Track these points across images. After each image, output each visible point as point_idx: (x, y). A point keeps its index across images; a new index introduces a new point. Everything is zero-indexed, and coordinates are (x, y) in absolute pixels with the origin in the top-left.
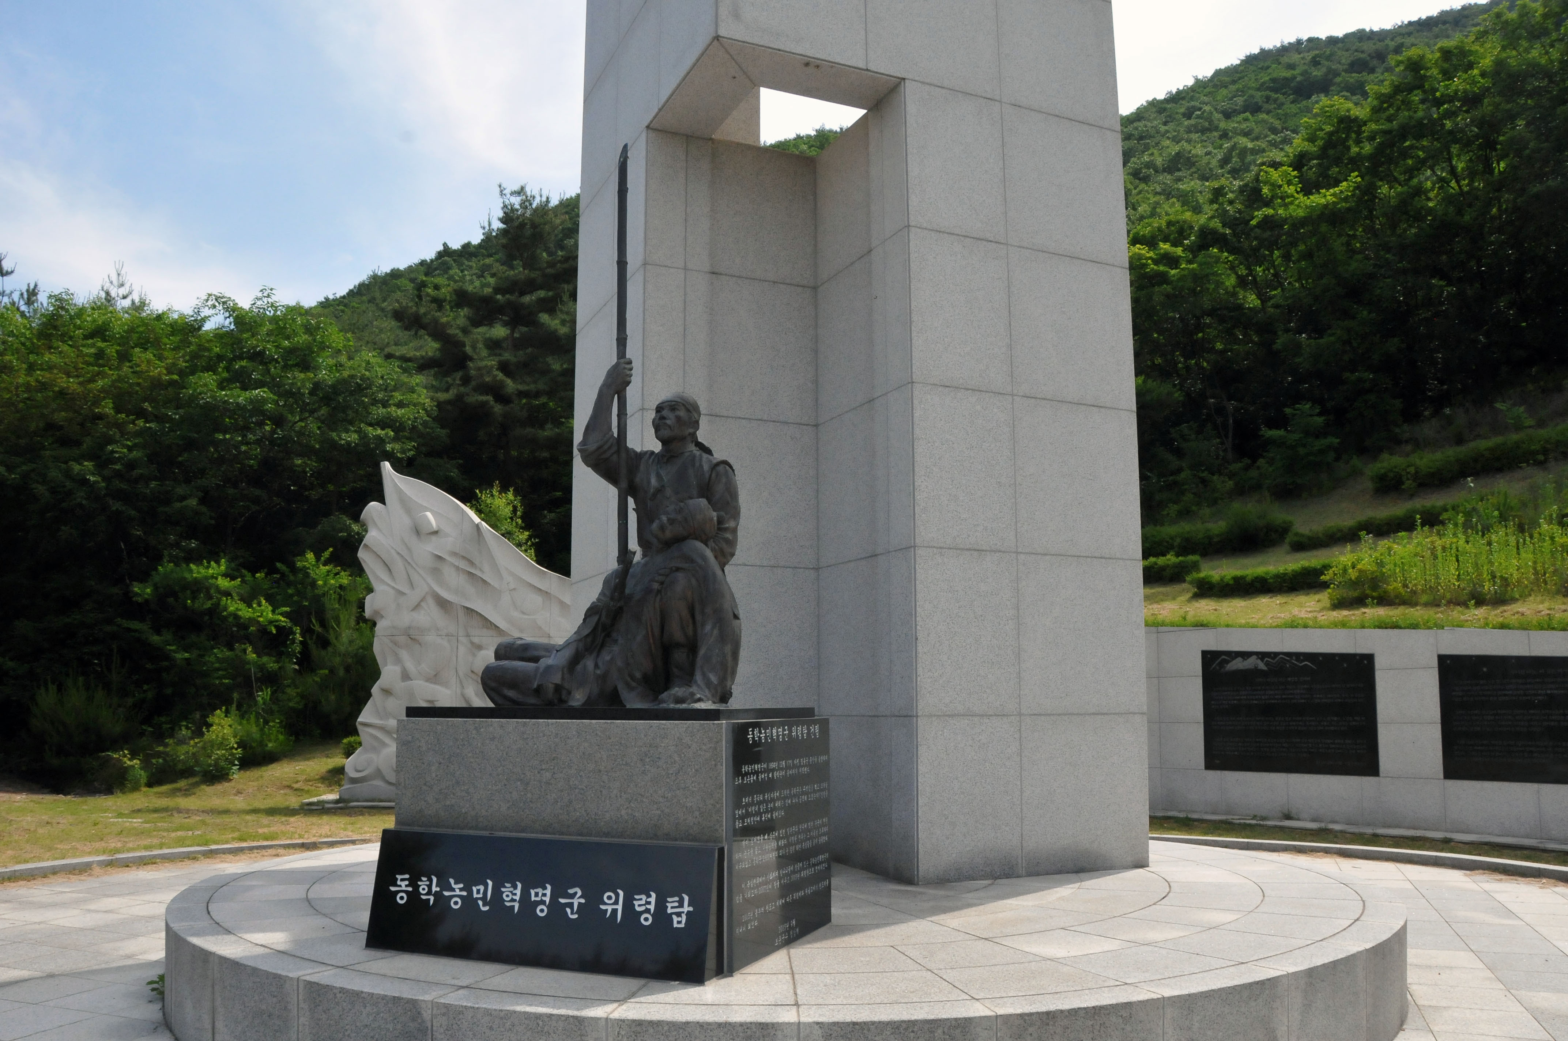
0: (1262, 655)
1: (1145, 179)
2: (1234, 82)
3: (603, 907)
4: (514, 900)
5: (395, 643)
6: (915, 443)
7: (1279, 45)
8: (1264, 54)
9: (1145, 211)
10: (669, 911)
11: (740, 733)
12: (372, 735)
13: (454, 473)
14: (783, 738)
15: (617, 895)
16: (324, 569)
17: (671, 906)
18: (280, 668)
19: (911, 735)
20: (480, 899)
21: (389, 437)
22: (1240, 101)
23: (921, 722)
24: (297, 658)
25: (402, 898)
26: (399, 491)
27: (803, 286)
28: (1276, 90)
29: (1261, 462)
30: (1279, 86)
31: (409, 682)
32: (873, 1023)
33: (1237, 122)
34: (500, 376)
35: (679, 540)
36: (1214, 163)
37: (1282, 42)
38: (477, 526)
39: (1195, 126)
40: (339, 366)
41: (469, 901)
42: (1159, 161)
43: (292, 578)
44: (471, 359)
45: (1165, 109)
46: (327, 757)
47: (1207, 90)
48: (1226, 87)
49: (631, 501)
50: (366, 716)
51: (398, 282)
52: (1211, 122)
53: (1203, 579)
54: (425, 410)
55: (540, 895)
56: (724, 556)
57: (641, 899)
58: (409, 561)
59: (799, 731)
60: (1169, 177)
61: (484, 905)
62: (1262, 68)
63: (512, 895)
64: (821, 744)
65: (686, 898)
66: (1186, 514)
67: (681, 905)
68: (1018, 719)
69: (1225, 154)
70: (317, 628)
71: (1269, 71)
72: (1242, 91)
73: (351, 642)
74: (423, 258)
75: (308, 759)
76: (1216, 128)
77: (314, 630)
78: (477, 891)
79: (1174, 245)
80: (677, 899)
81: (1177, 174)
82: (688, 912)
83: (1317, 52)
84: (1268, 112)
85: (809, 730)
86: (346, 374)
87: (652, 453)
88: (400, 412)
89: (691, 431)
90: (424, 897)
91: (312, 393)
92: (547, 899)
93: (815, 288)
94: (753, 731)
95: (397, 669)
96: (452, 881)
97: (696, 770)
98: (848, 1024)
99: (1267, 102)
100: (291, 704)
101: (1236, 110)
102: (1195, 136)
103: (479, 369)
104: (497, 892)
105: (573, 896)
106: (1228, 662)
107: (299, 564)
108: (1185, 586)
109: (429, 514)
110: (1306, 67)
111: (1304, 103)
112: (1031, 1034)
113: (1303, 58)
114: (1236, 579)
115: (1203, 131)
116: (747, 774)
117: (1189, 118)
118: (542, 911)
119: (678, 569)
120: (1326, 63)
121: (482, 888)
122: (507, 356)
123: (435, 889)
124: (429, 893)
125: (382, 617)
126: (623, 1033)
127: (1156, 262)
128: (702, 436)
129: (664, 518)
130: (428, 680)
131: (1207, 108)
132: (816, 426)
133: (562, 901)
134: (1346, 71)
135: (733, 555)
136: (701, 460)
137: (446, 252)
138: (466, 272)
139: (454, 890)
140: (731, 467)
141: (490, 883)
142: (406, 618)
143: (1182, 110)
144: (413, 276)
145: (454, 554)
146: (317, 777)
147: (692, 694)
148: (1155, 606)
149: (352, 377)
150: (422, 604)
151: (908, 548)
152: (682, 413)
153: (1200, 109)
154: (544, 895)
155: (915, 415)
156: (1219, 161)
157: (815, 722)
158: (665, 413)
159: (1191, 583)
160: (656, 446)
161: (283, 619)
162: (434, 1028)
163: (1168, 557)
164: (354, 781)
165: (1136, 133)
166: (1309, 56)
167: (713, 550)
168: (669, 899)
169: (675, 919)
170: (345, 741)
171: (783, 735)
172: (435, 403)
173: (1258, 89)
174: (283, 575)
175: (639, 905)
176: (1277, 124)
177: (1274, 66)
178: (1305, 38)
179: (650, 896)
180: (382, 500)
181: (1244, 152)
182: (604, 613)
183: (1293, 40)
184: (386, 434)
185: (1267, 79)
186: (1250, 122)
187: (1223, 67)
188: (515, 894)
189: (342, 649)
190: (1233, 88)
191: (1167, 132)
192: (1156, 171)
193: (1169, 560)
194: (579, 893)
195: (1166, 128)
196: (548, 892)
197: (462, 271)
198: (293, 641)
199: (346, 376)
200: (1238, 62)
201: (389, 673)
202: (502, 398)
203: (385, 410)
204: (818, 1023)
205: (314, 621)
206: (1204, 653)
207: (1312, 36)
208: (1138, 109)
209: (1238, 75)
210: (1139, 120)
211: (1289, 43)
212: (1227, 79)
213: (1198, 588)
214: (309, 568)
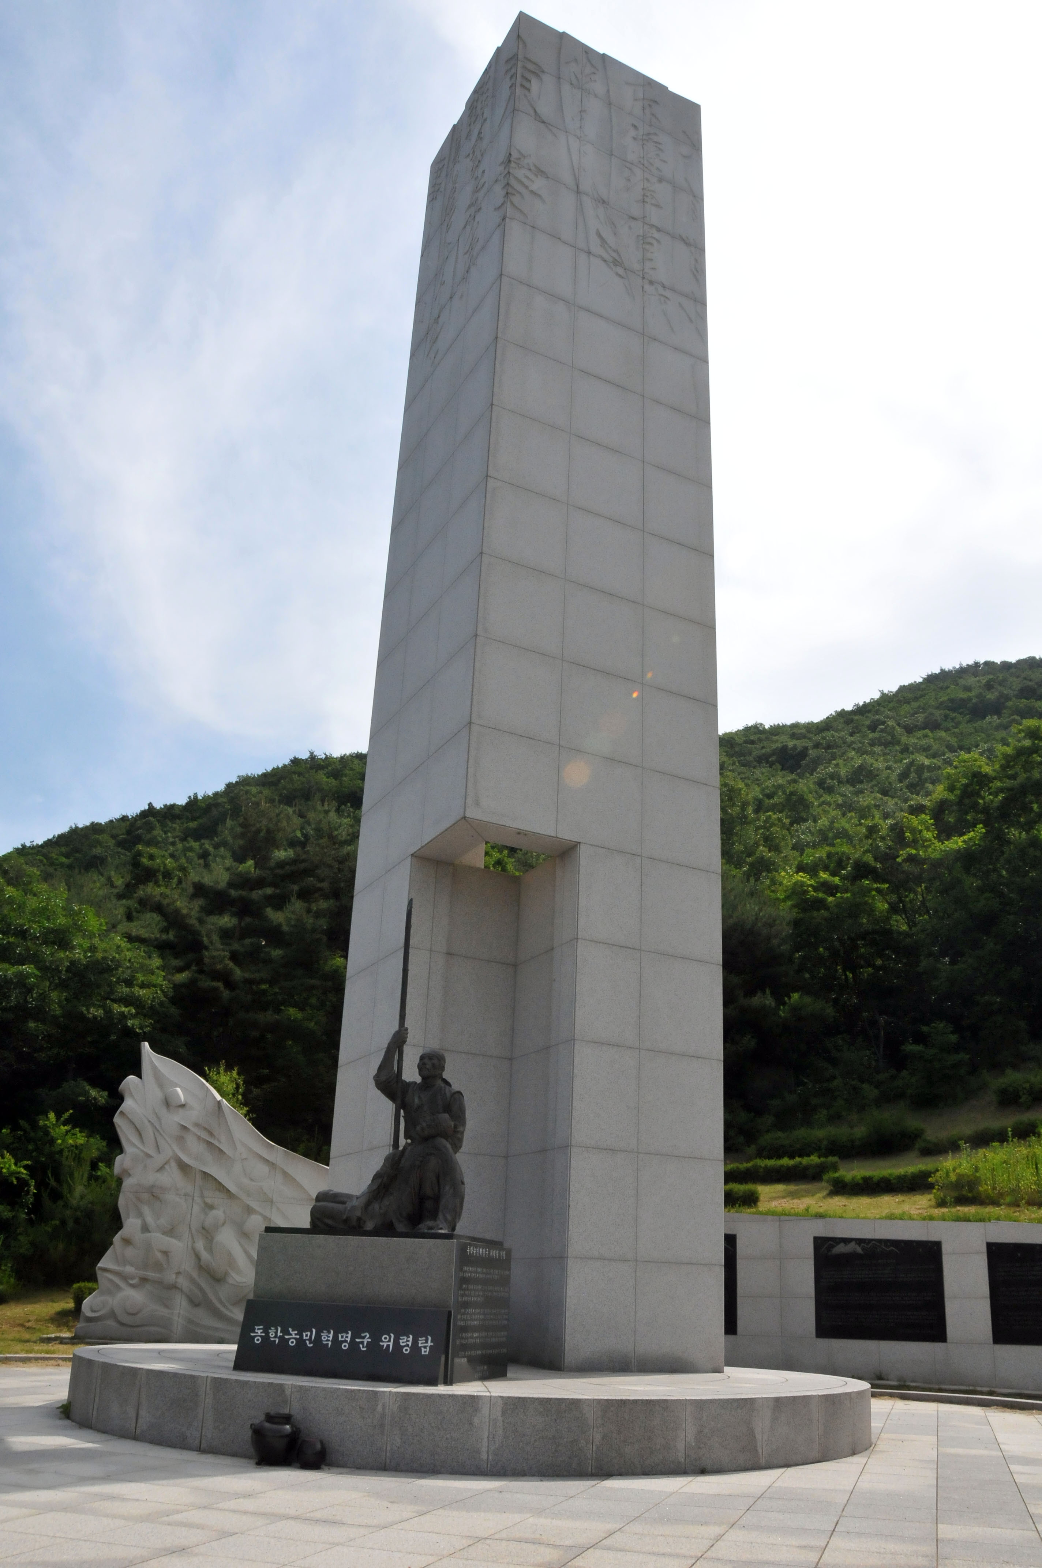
0: (859, 1241)
1: (830, 790)
2: (916, 699)
3: (381, 1344)
4: (329, 1340)
5: (139, 1199)
6: (574, 1079)
7: (958, 667)
8: (944, 675)
9: (824, 825)
10: (420, 1345)
11: (463, 1249)
12: (111, 1281)
13: (182, 1050)
14: (485, 1255)
15: (390, 1337)
16: (64, 1128)
17: (421, 1342)
18: (13, 1217)
19: (564, 1269)
20: (307, 1340)
21: (131, 1014)
22: (921, 717)
23: (570, 1262)
24: (28, 1208)
25: (258, 1340)
26: (154, 1068)
27: (507, 964)
28: (953, 710)
29: (904, 1073)
30: (956, 706)
31: (148, 1235)
32: (529, 1398)
33: (918, 738)
34: (231, 965)
35: (433, 1137)
36: (894, 777)
37: (961, 664)
38: (219, 1102)
39: (879, 739)
40: (93, 949)
41: (300, 1341)
42: (843, 772)
43: (32, 1134)
44: (207, 948)
45: (852, 721)
46: (53, 1301)
47: (891, 705)
48: (909, 703)
49: (402, 1111)
50: (105, 1262)
51: (100, 837)
52: (893, 736)
53: (837, 1178)
54: (162, 991)
55: (344, 1337)
56: (457, 1147)
57: (404, 1339)
58: (157, 1127)
59: (494, 1253)
60: (851, 789)
61: (310, 1344)
62: (941, 688)
63: (327, 1338)
64: (505, 1263)
65: (430, 1338)
66: (835, 1118)
67: (427, 1342)
68: (635, 1263)
69: (904, 769)
70: (52, 1182)
71: (949, 691)
72: (923, 709)
73: (82, 1197)
74: (124, 814)
75: (35, 1303)
76: (898, 743)
77: (49, 1184)
78: (306, 1335)
79: (833, 874)
80: (424, 1338)
81: (859, 786)
82: (431, 1346)
83: (991, 677)
84: (947, 730)
85: (499, 1253)
86: (99, 955)
87: (416, 1083)
88: (142, 992)
89: (440, 1072)
90: (272, 1339)
91: (68, 970)
92: (349, 1340)
93: (515, 966)
94: (470, 1248)
95: (139, 1222)
96: (290, 1330)
97: (438, 1267)
98: (517, 1398)
99: (946, 720)
100: (22, 1251)
101: (917, 726)
102: (877, 749)
103: (213, 957)
104: (318, 1336)
105: (364, 1337)
106: (833, 1247)
107: (41, 1123)
108: (824, 1184)
109: (178, 1089)
110: (981, 690)
111: (979, 723)
112: (612, 1411)
113: (979, 681)
114: (866, 1180)
115: (886, 744)
116: (466, 1271)
117: (874, 731)
118: (345, 1347)
119: (431, 1154)
120: (999, 688)
121: (309, 1333)
122: (236, 946)
123: (279, 1334)
124: (276, 1336)
125: (130, 1175)
126: (398, 1399)
127: (815, 889)
128: (445, 1075)
129: (424, 1124)
130: (164, 1233)
131: (890, 723)
132: (511, 1059)
133: (358, 1340)
134: (1017, 697)
135: (460, 1147)
136: (445, 1090)
137: (150, 812)
138: (169, 834)
139: (291, 1335)
140: (462, 1094)
141: (314, 1330)
142: (151, 1178)
143: (868, 723)
144: (114, 832)
145: (197, 1125)
146: (47, 1318)
147: (438, 1226)
148: (796, 1201)
149: (104, 958)
150: (166, 1166)
151: (566, 1147)
152: (436, 1061)
153: (883, 723)
154: (347, 1337)
155: (575, 1061)
156: (899, 775)
157: (503, 1249)
158: (426, 1061)
159: (828, 1182)
160: (418, 1079)
161: (25, 1172)
162: (292, 1400)
163: (812, 1157)
164: (89, 1320)
165: (824, 742)
166: (984, 680)
167: (451, 1144)
168: (420, 1339)
169: (423, 1350)
170: (75, 1286)
171: (486, 1254)
172: (172, 986)
173: (938, 708)
174: (25, 1131)
175: (403, 1342)
176: (954, 741)
177: (953, 687)
178: (982, 661)
179: (409, 1337)
180: (139, 1076)
181: (921, 768)
182: (385, 1178)
183: (971, 662)
184: (129, 1011)
185: (946, 698)
186: (929, 738)
187: (906, 684)
188: (329, 1337)
189: (74, 1202)
190: (915, 705)
191: (852, 742)
192: (840, 782)
193: (811, 1160)
194: (368, 1336)
195: (852, 739)
196: (349, 1335)
197: (165, 832)
198: (28, 1192)
199: (99, 958)
200: (921, 680)
201: (131, 1225)
202: (230, 984)
203: (128, 989)
204: (500, 1397)
205: (50, 1175)
206: (816, 1239)
207: (988, 659)
208: (828, 718)
209: (920, 693)
210: (828, 730)
211: (968, 665)
212: (910, 695)
213: (834, 1186)
214: (49, 1127)
